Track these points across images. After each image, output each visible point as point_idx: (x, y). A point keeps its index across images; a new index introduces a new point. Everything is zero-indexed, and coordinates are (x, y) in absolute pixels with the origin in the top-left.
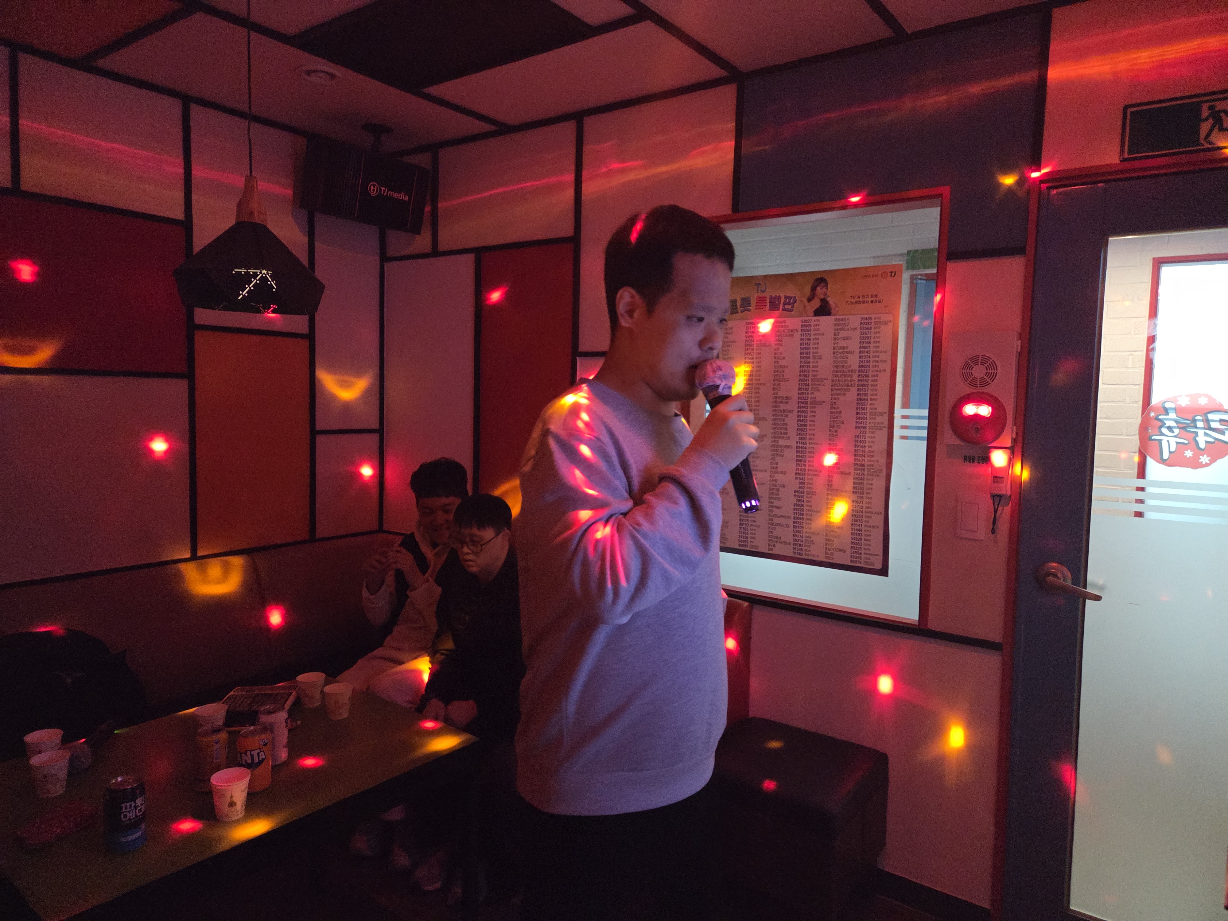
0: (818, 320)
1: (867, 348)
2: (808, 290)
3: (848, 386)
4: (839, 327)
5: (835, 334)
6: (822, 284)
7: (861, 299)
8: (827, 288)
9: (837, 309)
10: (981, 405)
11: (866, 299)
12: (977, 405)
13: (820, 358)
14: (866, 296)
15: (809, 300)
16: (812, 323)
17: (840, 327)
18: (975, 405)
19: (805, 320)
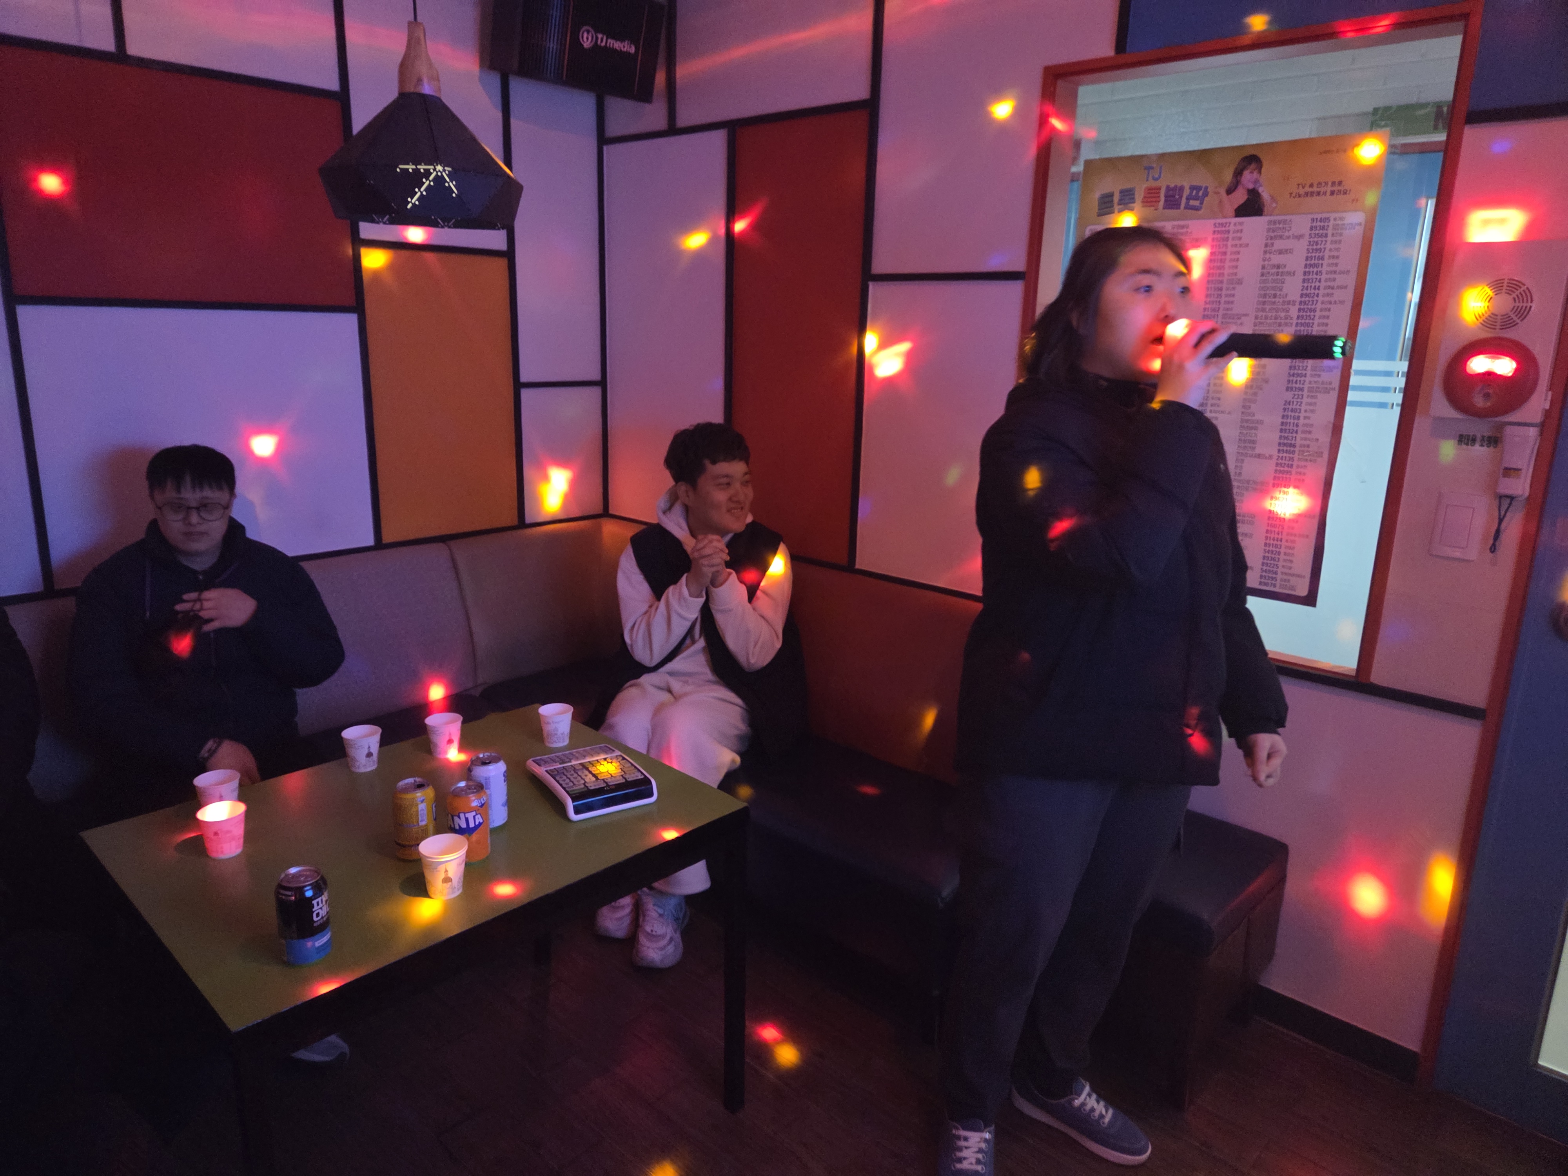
0: (1241, 224)
1: (1316, 265)
3: (1280, 325)
5: (1266, 245)
6: (1253, 166)
7: (1315, 189)
8: (1260, 172)
9: (1274, 205)
10: (1498, 358)
11: (1322, 190)
12: (1493, 358)
13: (1240, 282)
14: (1323, 184)
15: (1229, 191)
16: (1232, 228)
17: (1275, 234)
18: (1489, 358)
19: (1219, 224)
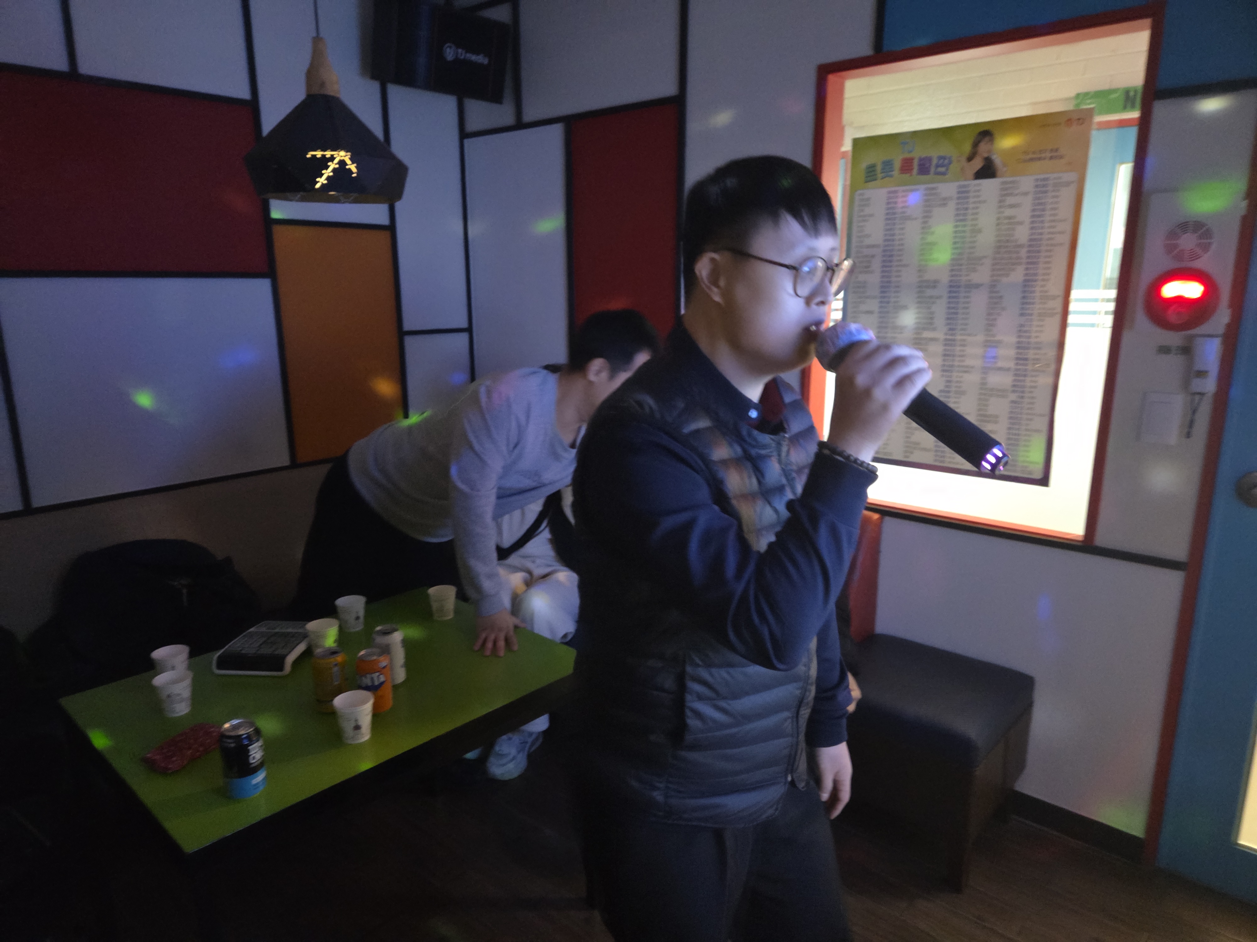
2: (967, 148)
3: (1014, 264)
4: (1006, 192)
5: (1000, 201)
6: (987, 139)
7: (1037, 156)
8: (992, 144)
9: (1005, 169)
10: (1187, 283)
11: (1043, 155)
12: (1182, 283)
13: (980, 231)
14: (1044, 151)
15: (970, 159)
16: (971, 189)
18: (1179, 283)
